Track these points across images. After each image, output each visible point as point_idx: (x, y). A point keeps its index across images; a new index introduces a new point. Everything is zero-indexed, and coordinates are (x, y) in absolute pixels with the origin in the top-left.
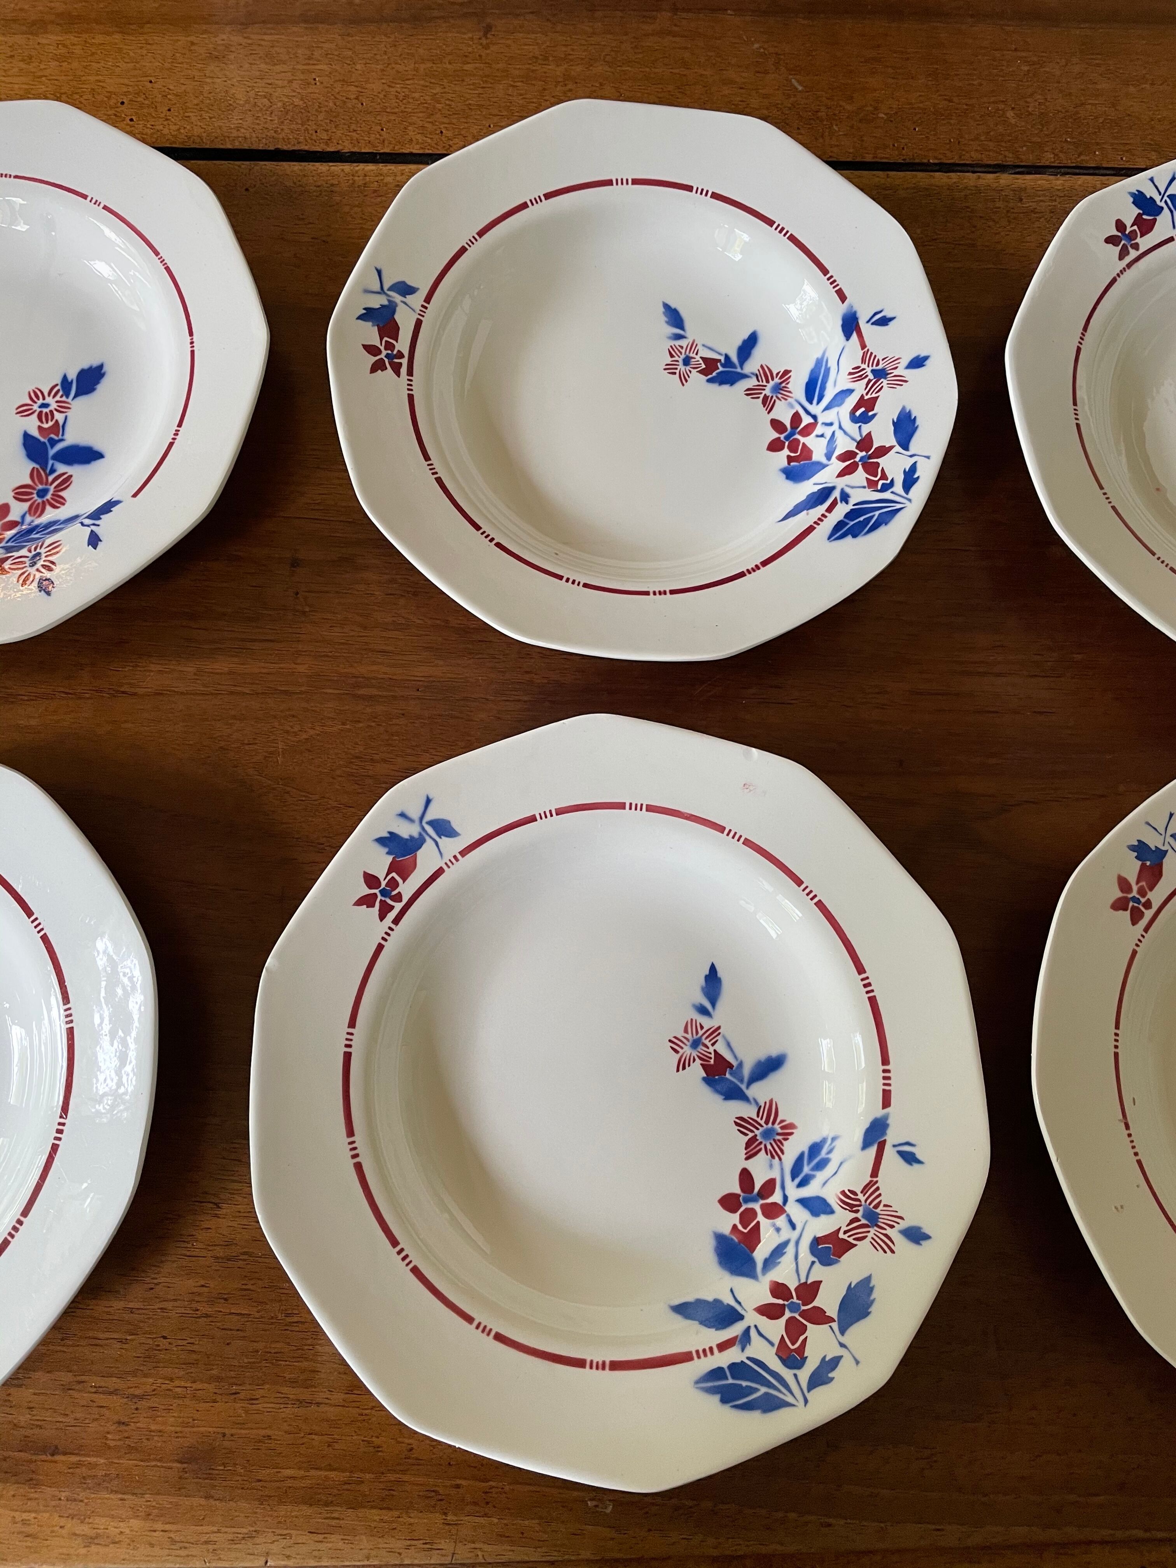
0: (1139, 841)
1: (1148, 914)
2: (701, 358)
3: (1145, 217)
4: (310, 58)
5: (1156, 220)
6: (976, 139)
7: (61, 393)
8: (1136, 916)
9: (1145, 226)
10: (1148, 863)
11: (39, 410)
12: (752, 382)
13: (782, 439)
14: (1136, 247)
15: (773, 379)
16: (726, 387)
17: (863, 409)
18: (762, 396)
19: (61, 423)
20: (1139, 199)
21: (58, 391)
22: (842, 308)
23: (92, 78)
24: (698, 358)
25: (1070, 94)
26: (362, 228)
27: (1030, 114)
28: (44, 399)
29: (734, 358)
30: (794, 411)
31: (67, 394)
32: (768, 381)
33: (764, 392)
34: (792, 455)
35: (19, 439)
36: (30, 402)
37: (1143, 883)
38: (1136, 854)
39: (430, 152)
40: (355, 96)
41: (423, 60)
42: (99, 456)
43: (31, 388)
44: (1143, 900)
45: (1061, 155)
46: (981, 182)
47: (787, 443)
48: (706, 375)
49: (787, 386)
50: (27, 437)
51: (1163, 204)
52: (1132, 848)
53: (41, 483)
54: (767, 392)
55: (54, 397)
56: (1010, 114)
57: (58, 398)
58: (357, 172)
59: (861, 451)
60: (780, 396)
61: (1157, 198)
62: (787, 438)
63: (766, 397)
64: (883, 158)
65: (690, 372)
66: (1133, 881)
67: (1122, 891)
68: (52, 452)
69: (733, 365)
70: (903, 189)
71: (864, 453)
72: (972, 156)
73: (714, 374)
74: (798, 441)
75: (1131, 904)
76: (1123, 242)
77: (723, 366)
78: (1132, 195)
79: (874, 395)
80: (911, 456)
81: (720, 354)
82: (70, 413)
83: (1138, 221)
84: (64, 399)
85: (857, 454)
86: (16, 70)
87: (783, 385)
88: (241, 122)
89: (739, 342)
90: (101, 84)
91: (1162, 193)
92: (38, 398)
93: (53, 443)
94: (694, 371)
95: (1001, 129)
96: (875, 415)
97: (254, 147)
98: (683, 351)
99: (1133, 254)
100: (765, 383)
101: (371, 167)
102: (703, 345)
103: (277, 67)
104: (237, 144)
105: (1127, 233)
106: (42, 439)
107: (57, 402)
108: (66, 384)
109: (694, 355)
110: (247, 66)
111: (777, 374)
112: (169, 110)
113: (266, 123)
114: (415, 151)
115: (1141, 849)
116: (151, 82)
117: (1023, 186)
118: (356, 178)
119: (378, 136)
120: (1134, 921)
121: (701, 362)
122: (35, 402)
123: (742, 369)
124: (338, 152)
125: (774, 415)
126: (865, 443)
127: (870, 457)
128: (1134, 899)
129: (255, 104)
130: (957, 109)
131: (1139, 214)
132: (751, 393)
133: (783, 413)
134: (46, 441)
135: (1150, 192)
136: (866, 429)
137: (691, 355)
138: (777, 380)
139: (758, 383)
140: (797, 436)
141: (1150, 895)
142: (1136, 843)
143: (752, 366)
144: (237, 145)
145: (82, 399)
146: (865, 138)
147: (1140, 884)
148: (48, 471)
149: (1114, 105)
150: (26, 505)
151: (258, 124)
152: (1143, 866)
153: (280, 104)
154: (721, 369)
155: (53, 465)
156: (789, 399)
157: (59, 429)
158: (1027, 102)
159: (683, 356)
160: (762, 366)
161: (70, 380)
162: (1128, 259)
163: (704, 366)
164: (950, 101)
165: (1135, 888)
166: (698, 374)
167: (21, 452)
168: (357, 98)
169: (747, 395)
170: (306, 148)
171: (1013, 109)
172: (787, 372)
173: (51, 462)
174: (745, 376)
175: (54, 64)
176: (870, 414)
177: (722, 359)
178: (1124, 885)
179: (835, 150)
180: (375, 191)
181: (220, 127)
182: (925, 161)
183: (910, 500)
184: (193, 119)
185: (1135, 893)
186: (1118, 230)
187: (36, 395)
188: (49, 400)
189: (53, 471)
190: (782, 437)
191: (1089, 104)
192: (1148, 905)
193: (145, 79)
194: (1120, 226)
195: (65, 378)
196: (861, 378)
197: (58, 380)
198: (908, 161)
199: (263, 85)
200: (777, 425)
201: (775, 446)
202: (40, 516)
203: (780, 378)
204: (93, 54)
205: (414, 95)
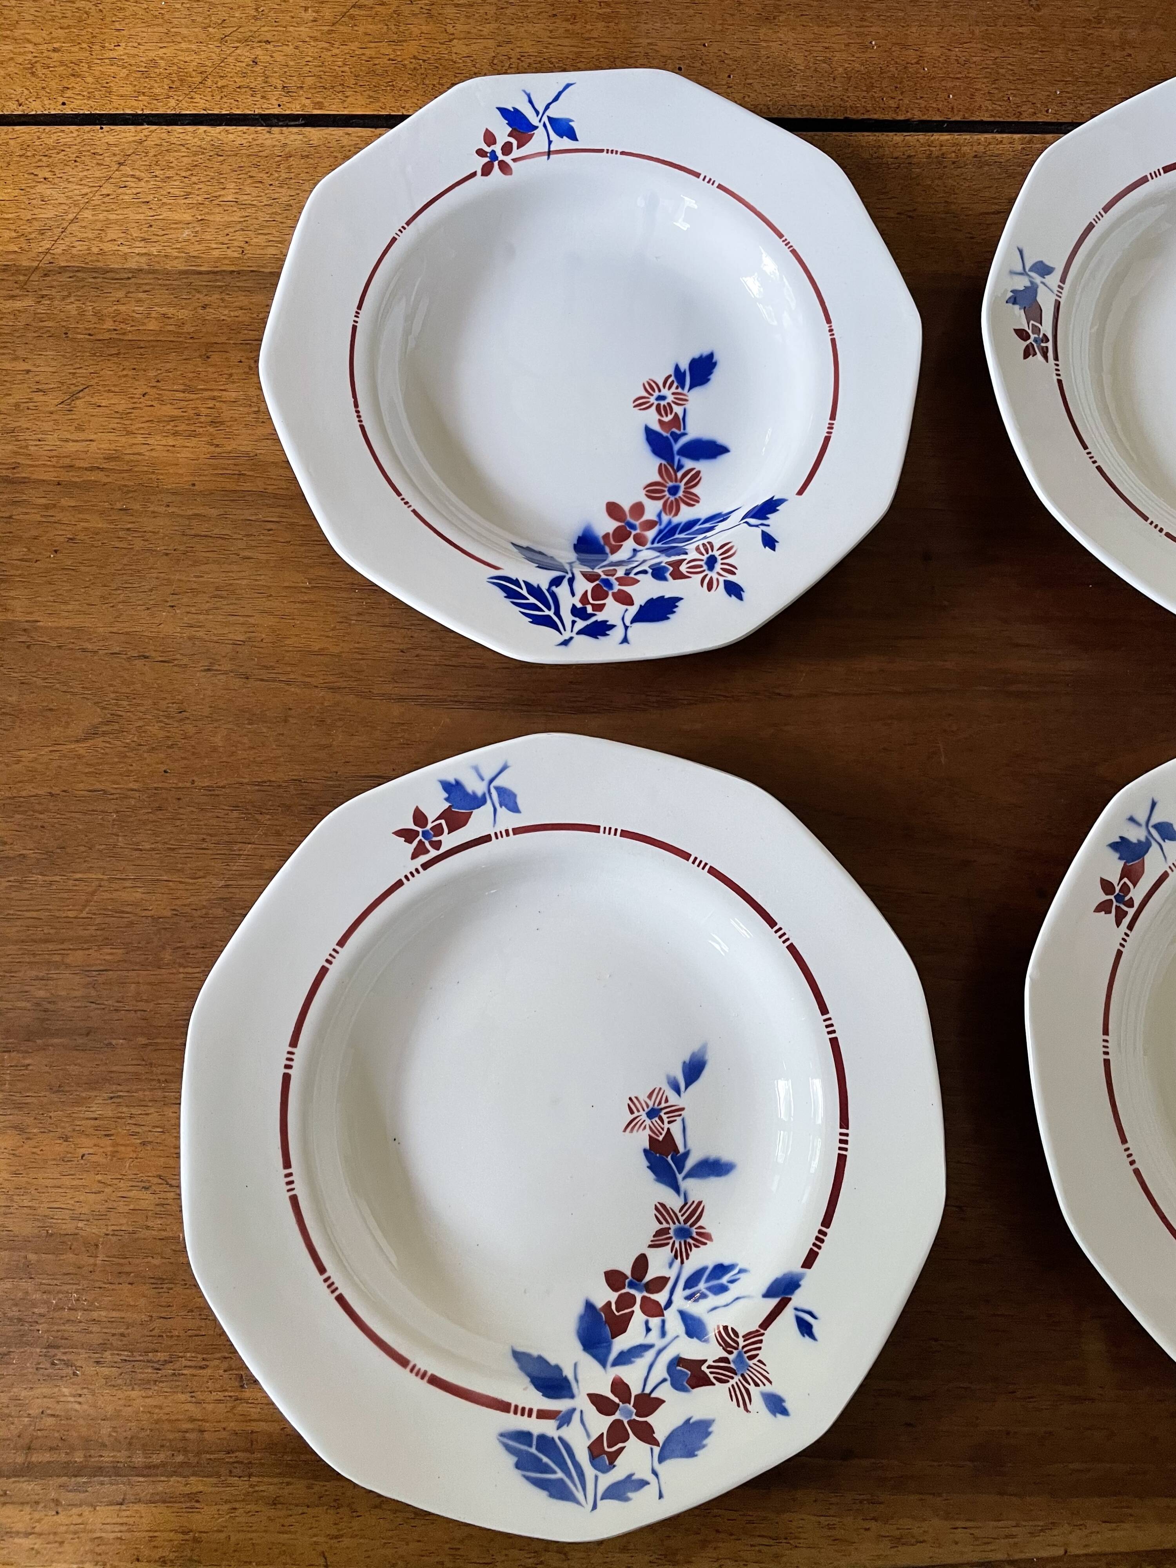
4: (862, 20)
7: (675, 384)
11: (656, 403)
19: (681, 416)
21: (672, 383)
23: (644, 41)
26: (946, 202)
28: (660, 391)
31: (682, 384)
35: (641, 436)
36: (646, 395)
39: (1001, 120)
40: (915, 60)
41: (977, 22)
42: (723, 450)
43: (645, 380)
50: (649, 432)
53: (671, 481)
55: (670, 388)
57: (673, 390)
58: (932, 142)
68: (676, 447)
82: (688, 406)
84: (680, 390)
86: (561, 30)
88: (805, 89)
90: (654, 47)
92: (654, 390)
93: (677, 437)
97: (822, 117)
101: (945, 137)
103: (832, 29)
104: (805, 113)
106: (665, 434)
107: (673, 394)
108: (679, 374)
110: (800, 28)
112: (729, 76)
113: (830, 90)
114: (985, 119)
116: (704, 45)
118: (932, 149)
119: (946, 103)
122: (652, 395)
124: (908, 120)
129: (816, 70)
134: (668, 435)
144: (805, 115)
145: (697, 391)
148: (675, 467)
150: (659, 504)
151: (823, 91)
153: (841, 70)
155: (679, 461)
157: (679, 422)
161: (682, 370)
167: (644, 449)
168: (917, 63)
170: (875, 117)
173: (677, 458)
175: (600, 25)
180: (954, 163)
181: (784, 95)
184: (757, 87)
187: (650, 387)
188: (665, 392)
189: (680, 467)
193: (699, 42)
195: (677, 368)
197: (671, 371)
199: (820, 49)
202: (676, 514)
204: (639, 14)
205: (975, 59)
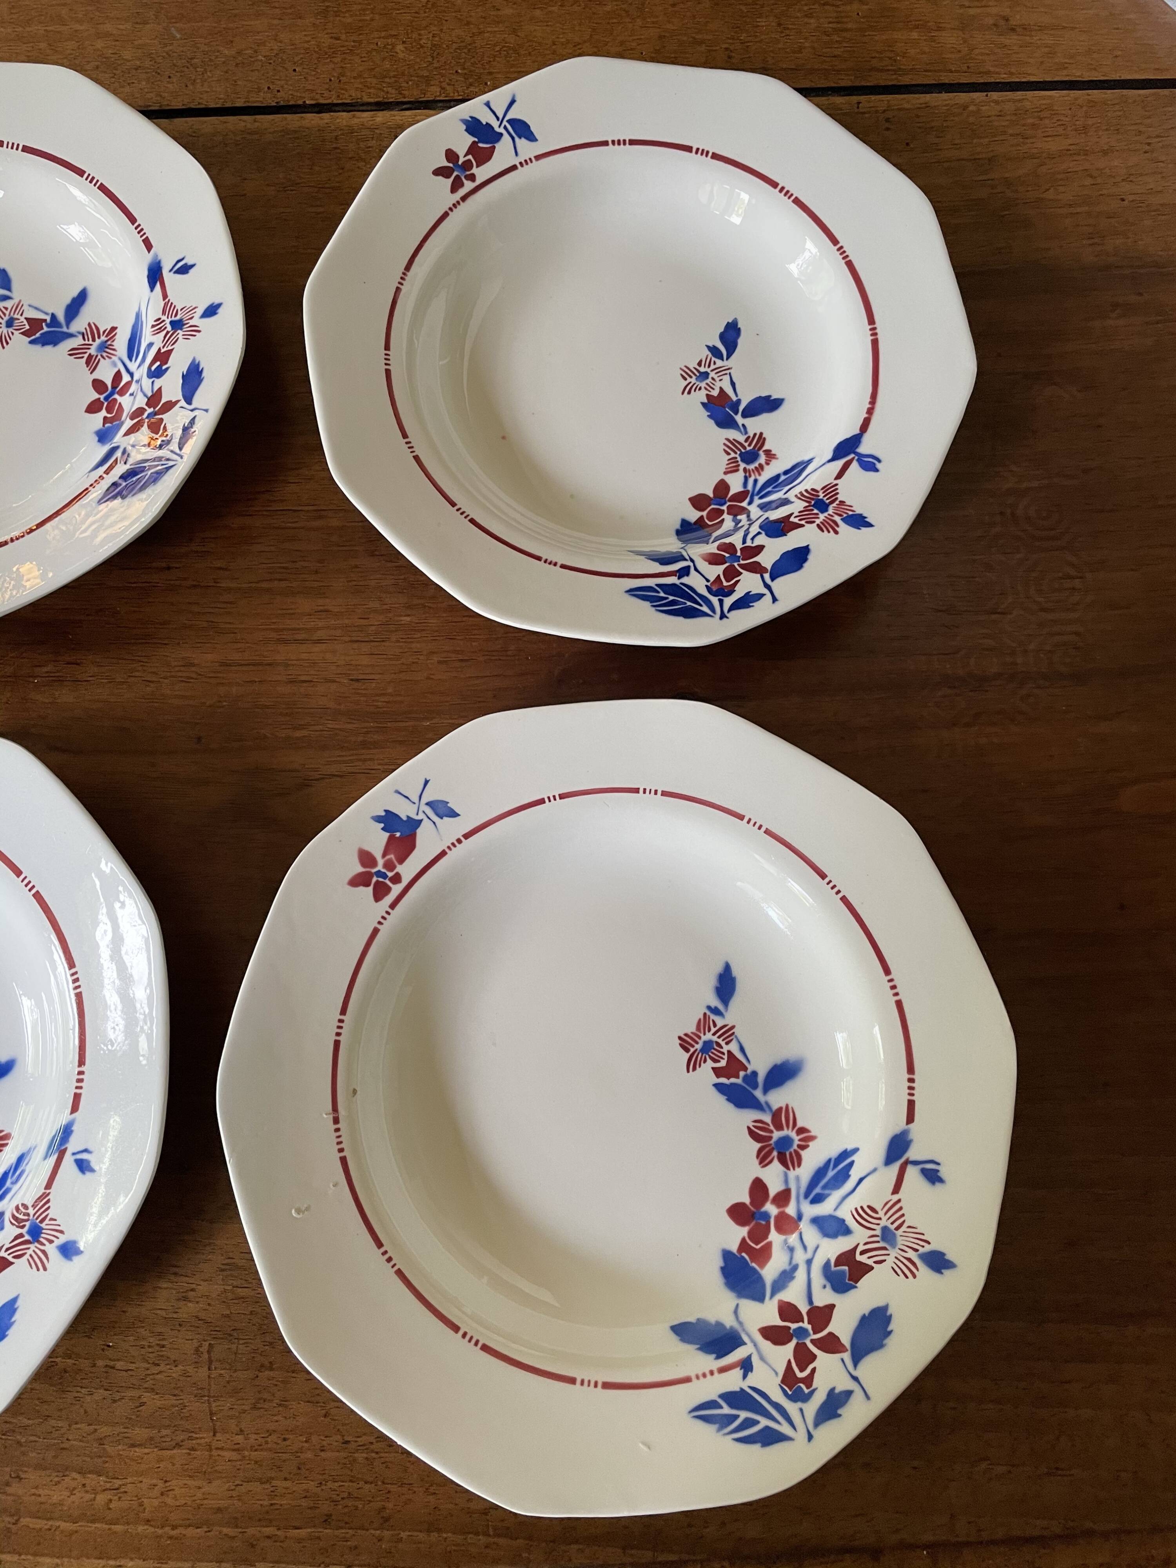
0: (385, 811)
1: (396, 889)
2: (26, 318)
3: (481, 145)
5: (494, 147)
6: (360, 76)
8: (380, 892)
9: (482, 155)
10: (398, 834)
12: (78, 342)
13: (102, 399)
14: (472, 178)
15: (99, 337)
16: (49, 348)
17: (158, 363)
18: (86, 356)
20: (473, 126)
22: (148, 258)
24: (22, 319)
25: (468, 23)
27: (422, 47)
29: (61, 317)
30: (116, 370)
32: (94, 340)
33: (89, 351)
34: (109, 416)
37: (391, 856)
38: (382, 825)
44: (390, 874)
45: (448, 88)
46: (356, 121)
47: (106, 404)
48: (29, 337)
49: (113, 343)
51: (502, 130)
52: (378, 819)
54: (93, 351)
56: (400, 47)
59: (150, 407)
60: (105, 354)
61: (495, 124)
62: (106, 399)
63: (90, 356)
64: (255, 102)
65: (13, 333)
66: (378, 855)
67: (363, 864)
69: (59, 325)
70: (270, 133)
71: (152, 410)
72: (350, 95)
73: (38, 335)
74: (115, 400)
75: (375, 879)
76: (455, 173)
77: (48, 326)
78: (465, 121)
79: (170, 348)
80: (192, 410)
81: (47, 314)
83: (473, 149)
85: (146, 410)
87: (109, 343)
89: (68, 301)
91: (501, 117)
94: (16, 333)
95: (387, 65)
96: (167, 369)
98: (7, 313)
99: (468, 186)
100: (91, 342)
102: (30, 306)
105: (460, 163)
109: (18, 317)
111: (104, 332)
115: (389, 820)
117: (401, 122)
120: (378, 897)
121: (25, 322)
123: (68, 328)
125: (97, 375)
126: (154, 398)
127: (156, 414)
128: (379, 874)
130: (343, 46)
131: (474, 142)
132: (74, 353)
133: (105, 374)
135: (486, 117)
136: (158, 383)
137: (16, 316)
138: (103, 338)
139: (84, 342)
140: (116, 396)
141: (399, 869)
142: (383, 814)
143: (79, 325)
146: (239, 83)
147: (388, 857)
149: (514, 31)
152: (391, 839)
154: (45, 329)
156: (114, 358)
158: (420, 35)
159: (6, 318)
160: (89, 325)
162: (462, 192)
163: (27, 327)
164: (338, 39)
165: (381, 862)
166: (21, 335)
169: (70, 355)
171: (404, 42)
172: (114, 329)
174: (71, 336)
176: (164, 367)
177: (48, 318)
178: (366, 858)
179: (205, 96)
182: (300, 102)
183: (182, 457)
185: (380, 867)
186: (448, 160)
190: (102, 397)
191: (488, 32)
192: (397, 879)
194: (451, 155)
196: (160, 330)
198: (282, 103)
200: (98, 385)
201: (93, 408)
203: (106, 336)
